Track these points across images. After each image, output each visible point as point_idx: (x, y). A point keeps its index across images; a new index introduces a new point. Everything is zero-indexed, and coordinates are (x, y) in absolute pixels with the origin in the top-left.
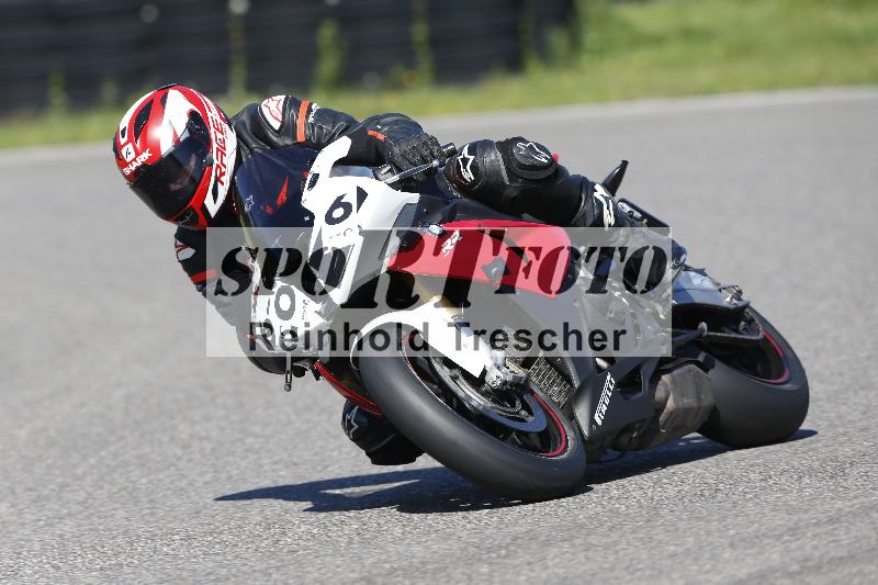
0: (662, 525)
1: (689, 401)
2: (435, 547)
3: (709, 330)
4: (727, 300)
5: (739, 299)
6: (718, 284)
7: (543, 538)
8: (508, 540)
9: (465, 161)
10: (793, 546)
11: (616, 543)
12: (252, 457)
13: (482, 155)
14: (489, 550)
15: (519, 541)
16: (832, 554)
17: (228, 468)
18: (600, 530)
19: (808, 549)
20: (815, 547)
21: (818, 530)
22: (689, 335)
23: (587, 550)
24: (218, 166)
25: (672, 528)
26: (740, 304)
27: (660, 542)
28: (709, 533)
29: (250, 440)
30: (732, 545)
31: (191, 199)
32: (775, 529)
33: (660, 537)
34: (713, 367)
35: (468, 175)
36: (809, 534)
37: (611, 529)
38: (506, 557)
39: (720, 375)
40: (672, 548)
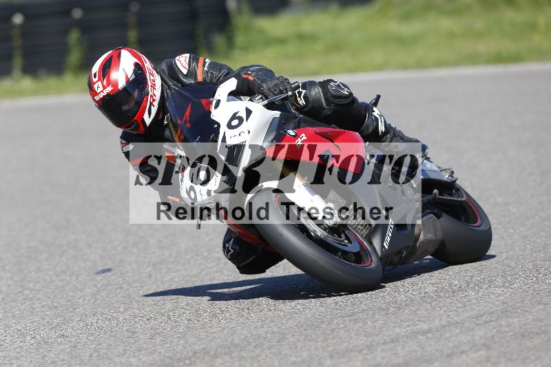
0: (287, 344)
1: (430, 236)
2: (144, 359)
3: (440, 195)
4: (446, 177)
5: (452, 177)
6: (440, 168)
7: (212, 353)
8: (191, 354)
9: (300, 93)
10: (369, 357)
11: (258, 356)
12: (28, 303)
13: (310, 90)
14: (179, 361)
15: (198, 355)
16: (394, 361)
17: (13, 310)
18: (248, 348)
19: (379, 359)
20: (383, 358)
21: (384, 347)
22: (429, 197)
23: (240, 360)
24: (151, 96)
25: (294, 346)
26: (453, 179)
27: (286, 355)
28: (317, 349)
29: (27, 292)
30: (331, 356)
31: (135, 115)
32: (358, 346)
33: (286, 352)
34: (441, 216)
35: (302, 102)
36: (379, 349)
37: (256, 347)
38: (189, 365)
39: (446, 221)
40: (294, 359)
